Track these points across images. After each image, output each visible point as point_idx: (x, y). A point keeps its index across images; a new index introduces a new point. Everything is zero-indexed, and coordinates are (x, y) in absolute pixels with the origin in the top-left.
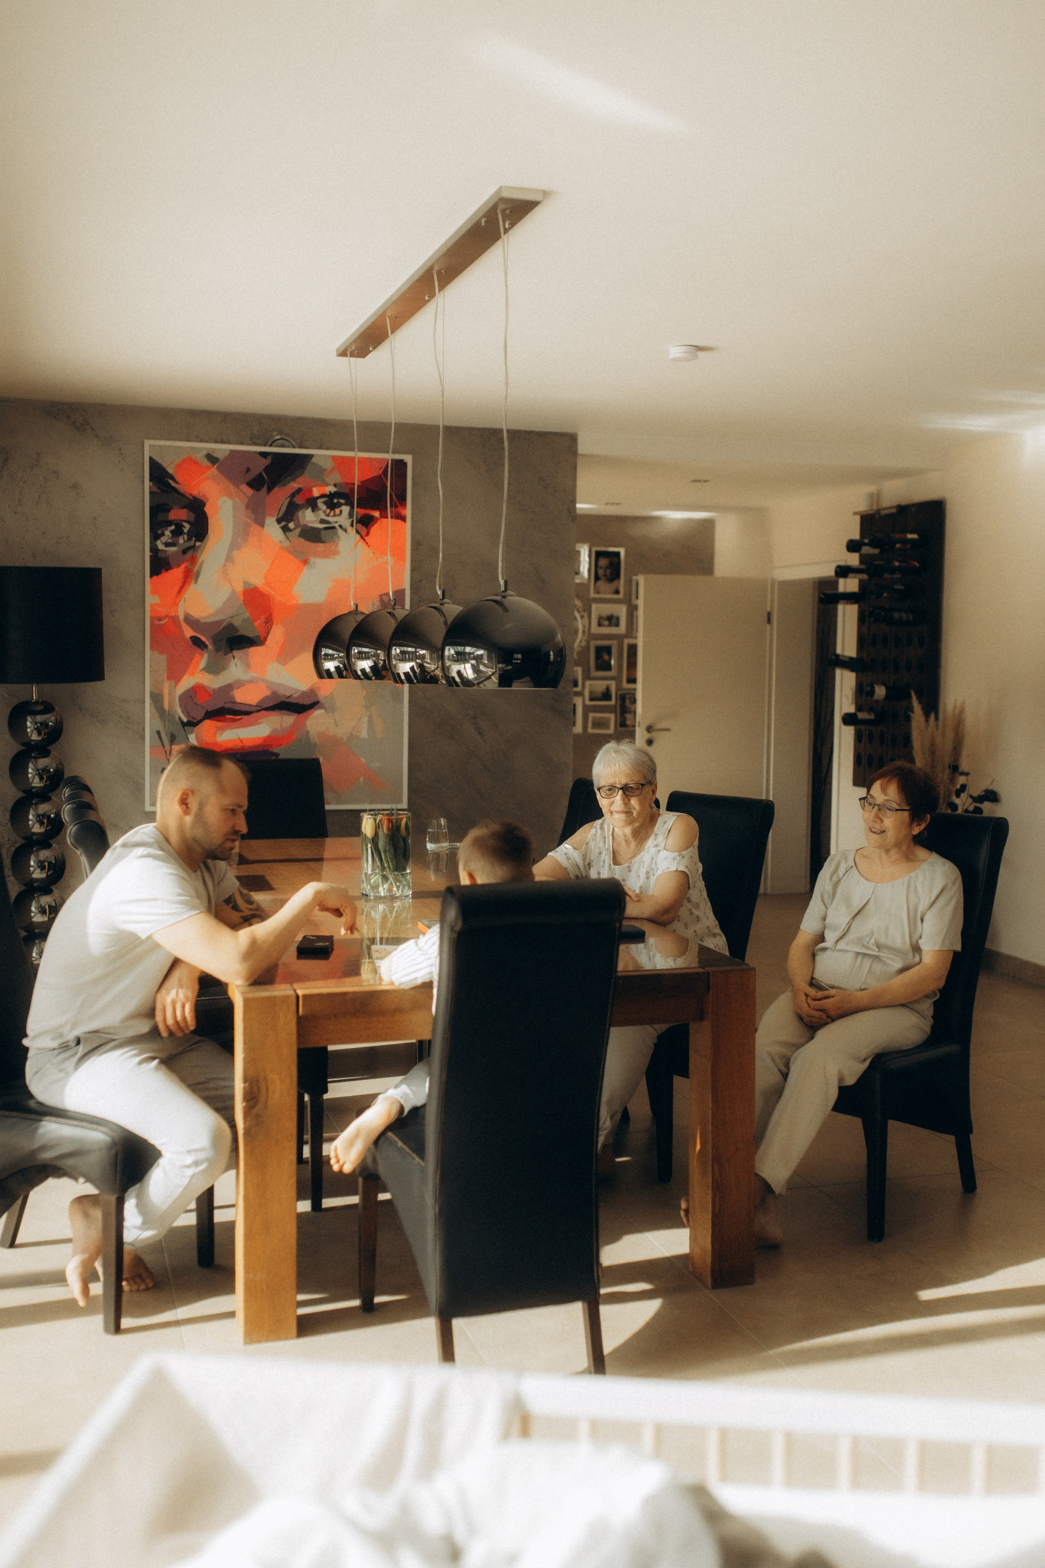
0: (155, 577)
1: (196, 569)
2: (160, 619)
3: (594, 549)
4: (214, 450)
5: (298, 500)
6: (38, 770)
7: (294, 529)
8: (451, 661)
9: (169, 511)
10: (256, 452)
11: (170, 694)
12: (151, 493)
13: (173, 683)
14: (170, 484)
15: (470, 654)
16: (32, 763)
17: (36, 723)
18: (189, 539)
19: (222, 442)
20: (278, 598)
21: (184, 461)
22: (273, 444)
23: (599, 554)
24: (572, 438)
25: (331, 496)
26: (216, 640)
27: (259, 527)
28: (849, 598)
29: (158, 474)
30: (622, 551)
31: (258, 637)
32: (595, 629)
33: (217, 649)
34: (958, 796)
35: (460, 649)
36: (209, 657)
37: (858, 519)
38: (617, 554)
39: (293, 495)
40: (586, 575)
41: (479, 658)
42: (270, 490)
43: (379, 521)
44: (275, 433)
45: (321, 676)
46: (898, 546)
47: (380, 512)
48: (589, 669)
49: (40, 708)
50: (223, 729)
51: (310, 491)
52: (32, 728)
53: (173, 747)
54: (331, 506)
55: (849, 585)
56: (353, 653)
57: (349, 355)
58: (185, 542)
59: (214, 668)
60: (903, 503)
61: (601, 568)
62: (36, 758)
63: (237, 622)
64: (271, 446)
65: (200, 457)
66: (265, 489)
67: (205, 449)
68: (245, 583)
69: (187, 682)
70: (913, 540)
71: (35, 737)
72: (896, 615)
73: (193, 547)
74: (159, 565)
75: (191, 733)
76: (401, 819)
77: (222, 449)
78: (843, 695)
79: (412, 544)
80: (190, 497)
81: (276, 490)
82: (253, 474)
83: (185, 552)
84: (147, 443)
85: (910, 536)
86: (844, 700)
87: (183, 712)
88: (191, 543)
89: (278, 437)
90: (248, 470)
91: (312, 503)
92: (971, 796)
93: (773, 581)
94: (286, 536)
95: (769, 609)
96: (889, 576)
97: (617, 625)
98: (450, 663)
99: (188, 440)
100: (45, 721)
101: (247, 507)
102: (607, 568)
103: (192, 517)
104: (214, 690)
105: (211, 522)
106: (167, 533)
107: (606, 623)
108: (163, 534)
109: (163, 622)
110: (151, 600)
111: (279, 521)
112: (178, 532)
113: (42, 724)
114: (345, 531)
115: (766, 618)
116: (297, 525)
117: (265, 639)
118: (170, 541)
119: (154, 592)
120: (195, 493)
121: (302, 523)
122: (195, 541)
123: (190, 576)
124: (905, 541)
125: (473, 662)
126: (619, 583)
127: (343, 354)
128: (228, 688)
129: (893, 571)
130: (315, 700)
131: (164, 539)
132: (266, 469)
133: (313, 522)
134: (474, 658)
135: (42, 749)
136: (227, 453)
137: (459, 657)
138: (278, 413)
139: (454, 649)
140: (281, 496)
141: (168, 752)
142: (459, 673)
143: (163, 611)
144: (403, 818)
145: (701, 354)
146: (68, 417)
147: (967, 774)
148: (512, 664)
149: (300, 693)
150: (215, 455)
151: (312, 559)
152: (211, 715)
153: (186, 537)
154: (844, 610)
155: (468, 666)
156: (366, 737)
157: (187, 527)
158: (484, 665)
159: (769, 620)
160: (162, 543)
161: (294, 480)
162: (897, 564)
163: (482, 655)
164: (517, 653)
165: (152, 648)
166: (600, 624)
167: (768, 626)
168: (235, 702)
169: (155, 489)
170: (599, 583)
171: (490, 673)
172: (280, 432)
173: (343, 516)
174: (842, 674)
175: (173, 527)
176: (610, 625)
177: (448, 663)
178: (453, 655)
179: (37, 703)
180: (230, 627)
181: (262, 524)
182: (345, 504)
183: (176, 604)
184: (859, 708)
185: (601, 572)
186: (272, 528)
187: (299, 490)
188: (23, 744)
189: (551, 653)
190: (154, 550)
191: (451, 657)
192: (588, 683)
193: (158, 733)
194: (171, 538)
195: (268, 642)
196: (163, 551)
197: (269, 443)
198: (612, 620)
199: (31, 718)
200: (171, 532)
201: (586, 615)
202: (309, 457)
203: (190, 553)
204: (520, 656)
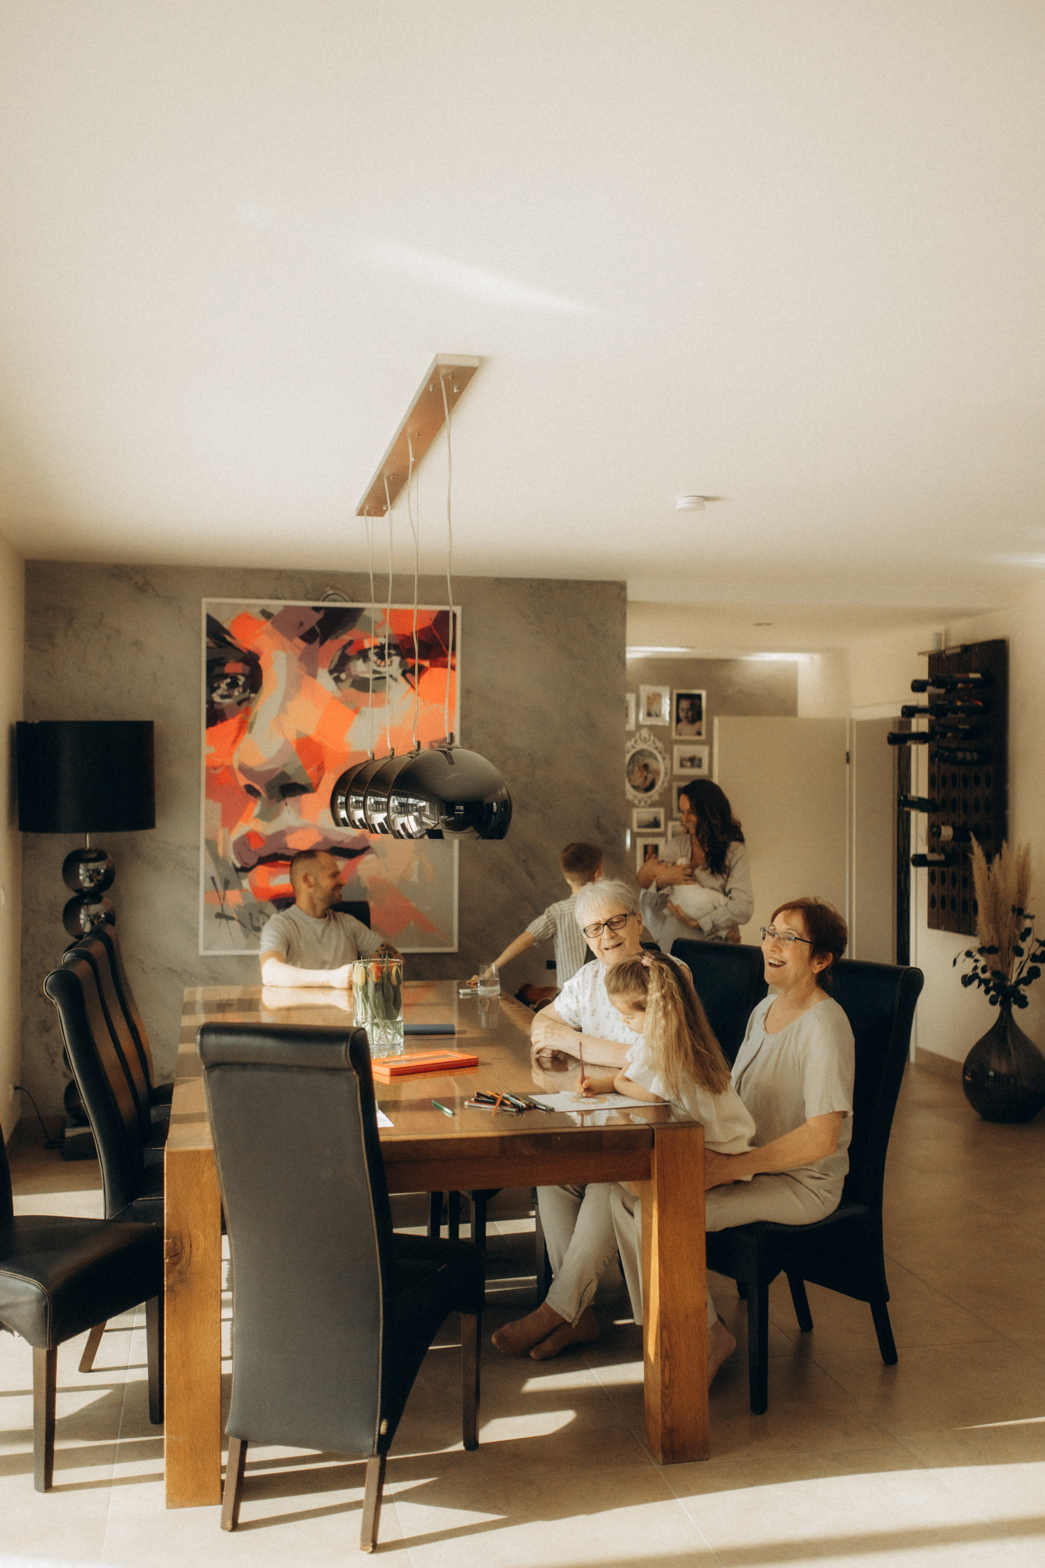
0: (211, 729)
1: (250, 720)
2: (215, 768)
3: (675, 692)
4: (269, 606)
5: (350, 652)
6: (89, 916)
7: (346, 679)
8: (395, 813)
9: (224, 665)
10: (308, 607)
11: (224, 840)
12: (208, 648)
13: (227, 829)
14: (225, 639)
15: (412, 805)
16: (84, 909)
17: (88, 871)
18: (244, 691)
19: (277, 598)
20: (329, 745)
21: (238, 618)
22: (326, 599)
23: (680, 697)
24: (621, 587)
25: (381, 647)
26: (269, 787)
27: (310, 679)
28: (920, 738)
29: (216, 630)
30: (704, 693)
31: (310, 785)
32: (677, 770)
33: (270, 797)
34: (1024, 939)
35: (403, 800)
36: (262, 804)
37: (925, 660)
38: (699, 697)
39: (345, 647)
40: (667, 718)
41: (421, 810)
42: (322, 642)
43: (428, 672)
44: (328, 588)
45: (337, 824)
46: (960, 685)
47: (430, 661)
48: (671, 810)
49: (93, 856)
50: (275, 875)
51: (362, 642)
52: (85, 876)
53: (226, 892)
54: (381, 656)
55: (920, 724)
56: (350, 801)
57: (365, 514)
58: (240, 694)
59: (267, 815)
60: (968, 643)
61: (683, 710)
62: (88, 904)
63: (289, 771)
64: (324, 600)
65: (255, 612)
66: (318, 640)
67: (259, 605)
68: (298, 732)
69: (241, 829)
70: (974, 681)
71: (87, 884)
72: (960, 755)
73: (248, 699)
74: (215, 716)
75: (244, 878)
76: (392, 968)
77: (276, 605)
78: (918, 835)
79: (462, 694)
80: (245, 651)
81: (328, 643)
82: (307, 627)
83: (240, 703)
84: (205, 601)
85: (972, 676)
86: (919, 839)
87: (237, 858)
88: (246, 695)
89: (331, 592)
90: (301, 624)
91: (363, 655)
92: (1038, 941)
93: (852, 721)
94: (338, 686)
95: (848, 749)
96: (953, 716)
97: (700, 766)
98: (394, 815)
99: (244, 597)
100: (98, 869)
101: (300, 659)
102: (688, 710)
103: (247, 670)
104: (267, 837)
105: (264, 674)
106: (223, 686)
107: (689, 764)
108: (219, 687)
109: (218, 771)
110: (207, 750)
111: (331, 672)
112: (233, 685)
113: (94, 871)
114: (396, 680)
115: (845, 758)
116: (349, 676)
117: (318, 785)
118: (226, 693)
119: (210, 742)
120: (250, 647)
121: (353, 673)
122: (250, 693)
123: (244, 726)
124: (968, 681)
125: (416, 814)
126: (701, 726)
127: (360, 513)
128: (281, 834)
129: (956, 711)
130: (365, 846)
131: (220, 692)
132: (319, 623)
133: (364, 672)
134: (417, 810)
135: (94, 896)
136: (282, 608)
137: (403, 808)
138: (330, 569)
139: (397, 800)
140: (333, 648)
141: (222, 898)
142: (403, 825)
143: (218, 761)
144: (393, 966)
145: (708, 504)
146: (131, 578)
147: (1032, 917)
148: (453, 815)
149: (351, 838)
150: (270, 610)
151: (363, 709)
152: (264, 861)
153: (241, 689)
154: (917, 750)
155: (411, 818)
156: (417, 881)
157: (242, 680)
158: (426, 816)
159: (848, 760)
160: (218, 695)
161: (345, 632)
162: (959, 703)
163: (424, 807)
164: (459, 805)
165: (208, 796)
166: (682, 765)
167: (848, 766)
168: (288, 849)
169: (212, 645)
170: (681, 725)
171: (433, 825)
172: (333, 587)
173: (393, 666)
174: (917, 816)
175: (229, 680)
176: (692, 766)
177: (393, 816)
178: (397, 807)
179: (90, 851)
180: (283, 774)
181: (314, 675)
182: (396, 655)
183: (230, 755)
184: (932, 850)
185: (682, 715)
186: (324, 679)
187: (351, 643)
188: (77, 891)
189: (495, 804)
190: (210, 702)
191: (395, 809)
192: (670, 824)
193: (213, 878)
194: (227, 691)
195: (320, 789)
196: (218, 703)
197: (323, 597)
198: (694, 761)
199: (84, 865)
200: (227, 684)
201: (668, 756)
202: (359, 611)
203: (245, 705)
204: (462, 808)
